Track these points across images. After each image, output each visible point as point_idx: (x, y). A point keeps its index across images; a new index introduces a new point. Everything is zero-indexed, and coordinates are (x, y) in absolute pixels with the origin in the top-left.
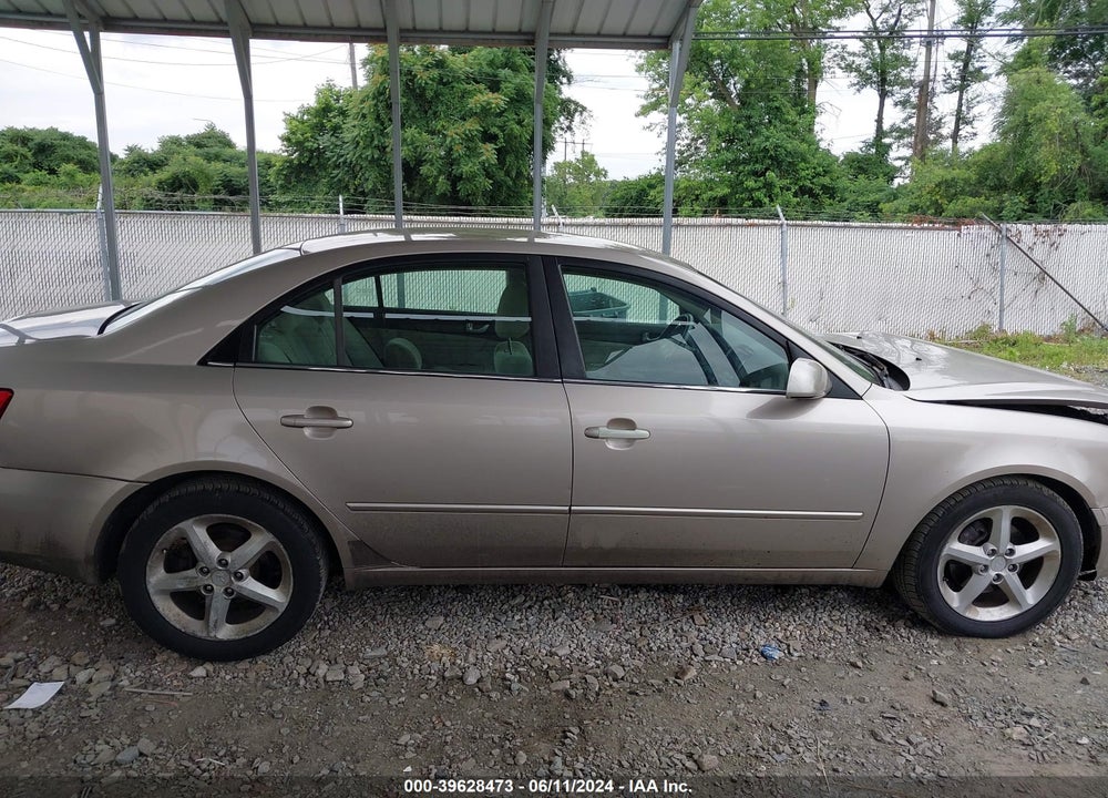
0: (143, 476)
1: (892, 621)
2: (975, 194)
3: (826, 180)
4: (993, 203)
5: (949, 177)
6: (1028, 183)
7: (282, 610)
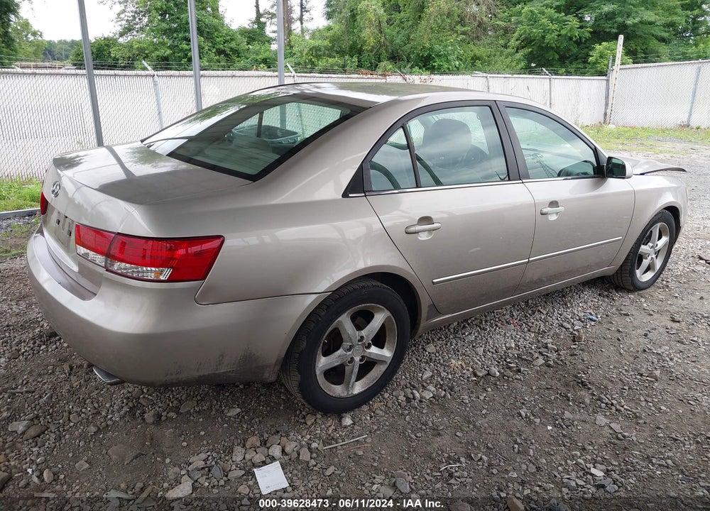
0: (329, 288)
1: (607, 290)
2: (330, 56)
3: (233, 45)
4: (341, 62)
5: (317, 44)
6: (356, 50)
7: (389, 362)
